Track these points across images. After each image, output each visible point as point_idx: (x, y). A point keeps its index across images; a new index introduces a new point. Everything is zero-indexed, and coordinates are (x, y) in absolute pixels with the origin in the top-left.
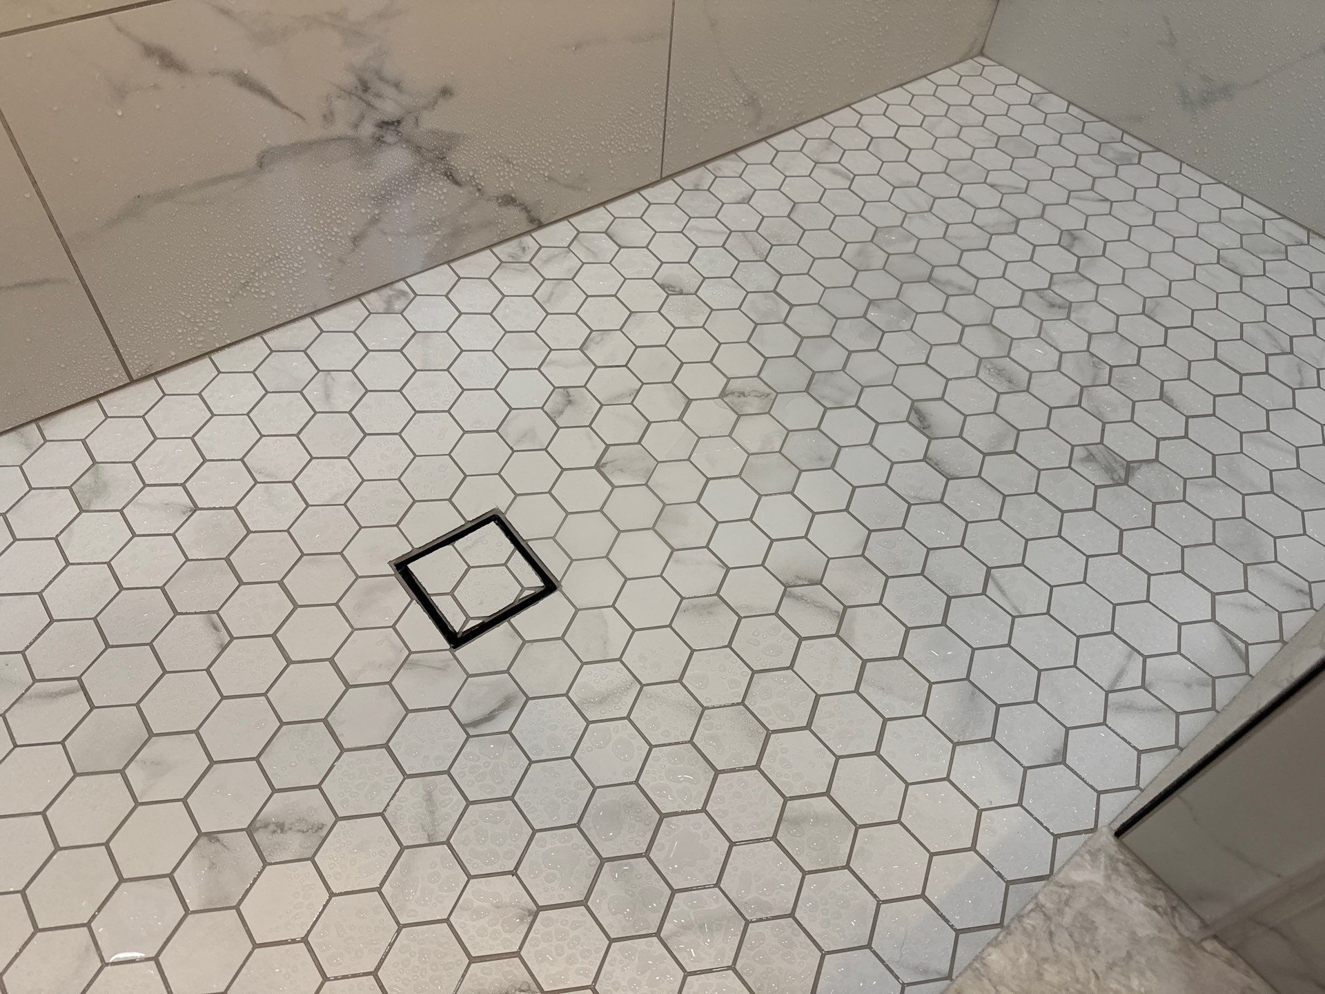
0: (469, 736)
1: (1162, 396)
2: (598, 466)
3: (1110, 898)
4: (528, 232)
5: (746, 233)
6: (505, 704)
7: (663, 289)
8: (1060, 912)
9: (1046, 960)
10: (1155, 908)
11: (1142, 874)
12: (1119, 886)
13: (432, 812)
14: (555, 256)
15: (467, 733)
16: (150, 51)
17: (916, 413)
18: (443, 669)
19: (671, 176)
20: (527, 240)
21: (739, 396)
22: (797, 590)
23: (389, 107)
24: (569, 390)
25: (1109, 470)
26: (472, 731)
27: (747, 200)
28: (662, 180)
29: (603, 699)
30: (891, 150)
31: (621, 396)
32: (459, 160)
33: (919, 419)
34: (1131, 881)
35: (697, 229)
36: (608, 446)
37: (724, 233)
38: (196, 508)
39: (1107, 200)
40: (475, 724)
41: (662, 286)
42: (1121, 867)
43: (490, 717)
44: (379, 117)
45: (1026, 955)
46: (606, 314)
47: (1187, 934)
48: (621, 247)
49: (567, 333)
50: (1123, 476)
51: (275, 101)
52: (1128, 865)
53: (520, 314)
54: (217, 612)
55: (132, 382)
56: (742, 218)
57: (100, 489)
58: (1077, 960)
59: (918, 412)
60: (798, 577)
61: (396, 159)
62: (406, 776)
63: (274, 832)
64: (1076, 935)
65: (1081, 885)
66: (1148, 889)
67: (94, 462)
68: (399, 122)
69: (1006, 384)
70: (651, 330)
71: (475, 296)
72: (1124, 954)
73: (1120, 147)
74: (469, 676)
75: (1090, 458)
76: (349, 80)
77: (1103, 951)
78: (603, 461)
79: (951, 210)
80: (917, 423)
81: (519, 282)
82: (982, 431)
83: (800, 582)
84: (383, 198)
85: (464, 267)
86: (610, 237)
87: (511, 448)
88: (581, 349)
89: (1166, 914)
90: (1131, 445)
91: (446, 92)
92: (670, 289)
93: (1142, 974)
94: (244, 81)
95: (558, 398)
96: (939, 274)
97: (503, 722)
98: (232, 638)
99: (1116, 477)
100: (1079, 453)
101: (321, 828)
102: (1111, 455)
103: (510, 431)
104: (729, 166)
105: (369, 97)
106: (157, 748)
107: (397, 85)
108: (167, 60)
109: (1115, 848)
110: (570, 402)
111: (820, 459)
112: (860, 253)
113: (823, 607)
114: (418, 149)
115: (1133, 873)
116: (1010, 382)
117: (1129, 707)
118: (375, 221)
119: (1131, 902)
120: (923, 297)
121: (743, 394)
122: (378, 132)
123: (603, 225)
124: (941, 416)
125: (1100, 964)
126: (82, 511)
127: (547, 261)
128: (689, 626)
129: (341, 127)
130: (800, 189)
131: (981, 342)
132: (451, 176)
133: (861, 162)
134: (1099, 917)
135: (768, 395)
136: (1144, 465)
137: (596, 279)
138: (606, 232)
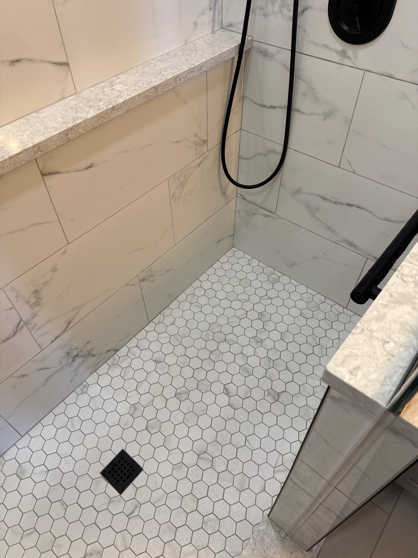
0: (129, 519)
1: (287, 368)
2: (146, 429)
3: (267, 532)
4: (115, 353)
5: (175, 335)
6: (136, 508)
7: (155, 362)
8: (257, 538)
9: (254, 550)
10: (276, 532)
11: (274, 524)
12: (269, 528)
13: (125, 541)
14: (124, 359)
15: (128, 517)
16: (19, 377)
17: (225, 389)
18: (119, 501)
19: (152, 321)
20: (116, 355)
21: (180, 395)
22: (201, 456)
23: (75, 353)
24: (135, 405)
25: (274, 397)
26: (130, 517)
27: (173, 323)
28: (149, 323)
29: (159, 500)
30: (211, 293)
31: (149, 403)
32: (94, 352)
33: (226, 391)
34: (271, 526)
35: (162, 338)
36: (148, 421)
37: (168, 337)
38: (49, 471)
39: (271, 298)
40: (130, 515)
41: (155, 361)
42: (269, 523)
43: (133, 512)
44: (72, 357)
45: (250, 550)
46: (140, 376)
47: (282, 536)
48: (141, 350)
49: (131, 385)
50: (277, 398)
51: (48, 368)
52: (271, 522)
53: (118, 383)
54: (62, 500)
55: (22, 436)
56: (173, 330)
57: (23, 472)
58: (260, 548)
59: (226, 389)
60: (201, 452)
61: (79, 360)
62: (117, 533)
63: (90, 556)
64: (260, 542)
65: (261, 530)
66: (275, 527)
67: (20, 464)
68: (78, 354)
69: (247, 373)
70: (153, 378)
71: (105, 381)
72: (270, 544)
73: (274, 276)
74: (126, 502)
75: (269, 394)
76: (65, 354)
77: (265, 544)
78: (147, 426)
79: (229, 312)
80: (226, 393)
81: (115, 372)
82: (242, 391)
83: (201, 453)
84: (76, 370)
85: (100, 371)
86: (138, 348)
87: (123, 429)
88: (136, 390)
89: (278, 532)
90: (279, 387)
91: (88, 343)
92: (157, 362)
93: (273, 548)
94: (40, 369)
95: (132, 408)
96: (228, 337)
97: (136, 513)
98: (67, 506)
99: (275, 399)
100: (266, 393)
101: (100, 552)
102: (274, 392)
103: (122, 423)
104: (167, 312)
105: (69, 355)
106: (58, 541)
107: (76, 349)
108: (23, 376)
109: (268, 519)
110: (136, 409)
111: (203, 411)
112: (206, 335)
113: (208, 459)
114: (84, 356)
115: (272, 524)
116: (248, 372)
117: (279, 471)
118: (75, 375)
119: (271, 531)
120: (224, 347)
121: (181, 394)
122: (73, 359)
123: (135, 344)
124: (232, 388)
125: (265, 548)
126: (21, 480)
127: (122, 362)
128: (176, 474)
129: (64, 363)
130: (188, 315)
131: (240, 360)
132: (94, 356)
133: (203, 300)
134: (265, 537)
135: (188, 392)
136: (282, 393)
137: (137, 364)
138: (136, 346)
